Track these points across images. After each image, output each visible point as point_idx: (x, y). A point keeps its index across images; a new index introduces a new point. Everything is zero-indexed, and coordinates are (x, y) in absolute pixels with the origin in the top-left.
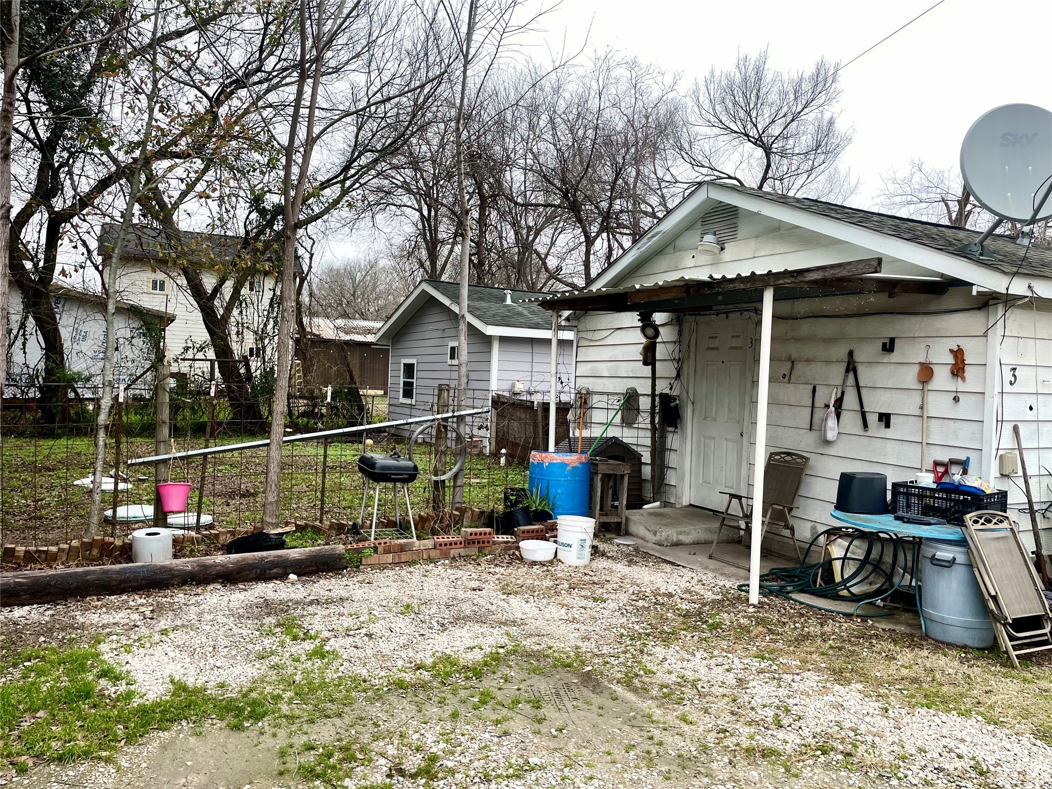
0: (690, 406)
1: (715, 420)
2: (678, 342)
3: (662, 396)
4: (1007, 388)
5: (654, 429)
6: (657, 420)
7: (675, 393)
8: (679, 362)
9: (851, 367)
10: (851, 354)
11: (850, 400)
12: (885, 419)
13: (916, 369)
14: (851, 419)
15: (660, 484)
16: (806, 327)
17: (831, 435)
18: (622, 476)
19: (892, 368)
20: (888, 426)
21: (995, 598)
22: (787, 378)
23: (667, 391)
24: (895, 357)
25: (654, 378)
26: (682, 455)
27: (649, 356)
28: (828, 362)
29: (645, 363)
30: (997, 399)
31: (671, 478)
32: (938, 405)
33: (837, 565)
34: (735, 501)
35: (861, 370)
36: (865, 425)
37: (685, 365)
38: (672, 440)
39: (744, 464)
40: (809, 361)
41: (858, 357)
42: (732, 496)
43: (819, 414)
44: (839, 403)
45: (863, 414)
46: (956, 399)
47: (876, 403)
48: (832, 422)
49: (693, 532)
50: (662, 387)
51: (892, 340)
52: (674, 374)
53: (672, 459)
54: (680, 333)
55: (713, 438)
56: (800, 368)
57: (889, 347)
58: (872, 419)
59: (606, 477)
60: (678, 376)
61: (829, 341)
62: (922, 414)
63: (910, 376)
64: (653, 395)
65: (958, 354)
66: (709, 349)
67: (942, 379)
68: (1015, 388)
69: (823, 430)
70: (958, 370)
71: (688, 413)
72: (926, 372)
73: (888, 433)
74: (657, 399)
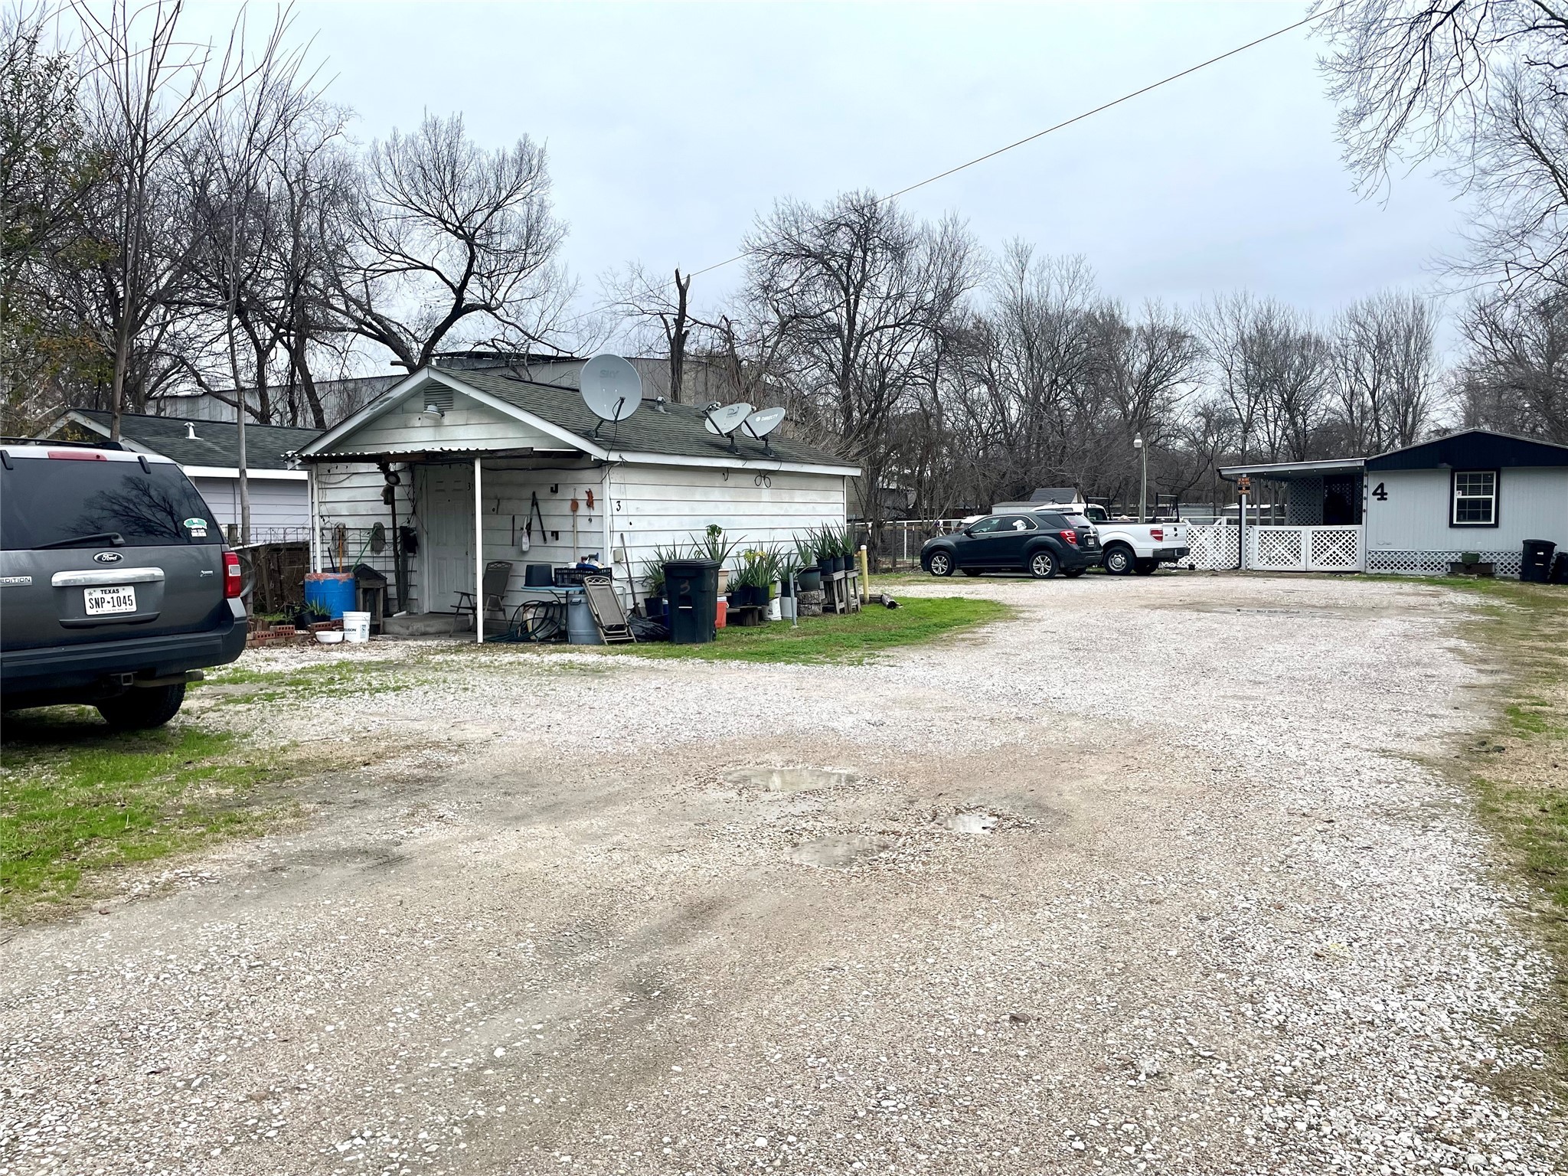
0: (425, 536)
1: (445, 545)
2: (412, 485)
3: (402, 528)
4: (615, 512)
5: (396, 556)
6: (399, 548)
7: (412, 526)
8: (414, 501)
9: (535, 503)
10: (534, 494)
11: (535, 525)
12: (555, 534)
13: (570, 503)
14: (536, 537)
15: (404, 600)
16: (506, 476)
17: (525, 547)
18: (378, 590)
19: (557, 503)
20: (557, 539)
21: (597, 616)
22: (496, 511)
23: (405, 525)
24: (559, 496)
25: (394, 514)
26: (421, 574)
27: (389, 496)
28: (520, 499)
29: (386, 503)
30: (610, 518)
31: (413, 594)
32: (582, 524)
33: (530, 623)
34: (465, 598)
35: (540, 504)
36: (545, 539)
37: (419, 505)
38: (413, 564)
39: (470, 576)
40: (509, 499)
41: (538, 496)
42: (463, 594)
43: (517, 534)
44: (529, 526)
45: (543, 532)
46: (590, 520)
47: (551, 525)
48: (525, 539)
49: (436, 625)
50: (401, 522)
51: (557, 485)
52: (411, 511)
53: (414, 579)
54: (413, 478)
55: (445, 559)
56: (504, 504)
57: (555, 490)
58: (548, 535)
59: (366, 591)
60: (414, 512)
61: (522, 485)
62: (575, 532)
63: (566, 508)
64: (394, 528)
65: (589, 493)
66: (437, 491)
67: (583, 508)
68: (620, 513)
69: (520, 545)
70: (590, 504)
71: (424, 541)
72: (575, 505)
73: (558, 543)
74: (398, 533)
